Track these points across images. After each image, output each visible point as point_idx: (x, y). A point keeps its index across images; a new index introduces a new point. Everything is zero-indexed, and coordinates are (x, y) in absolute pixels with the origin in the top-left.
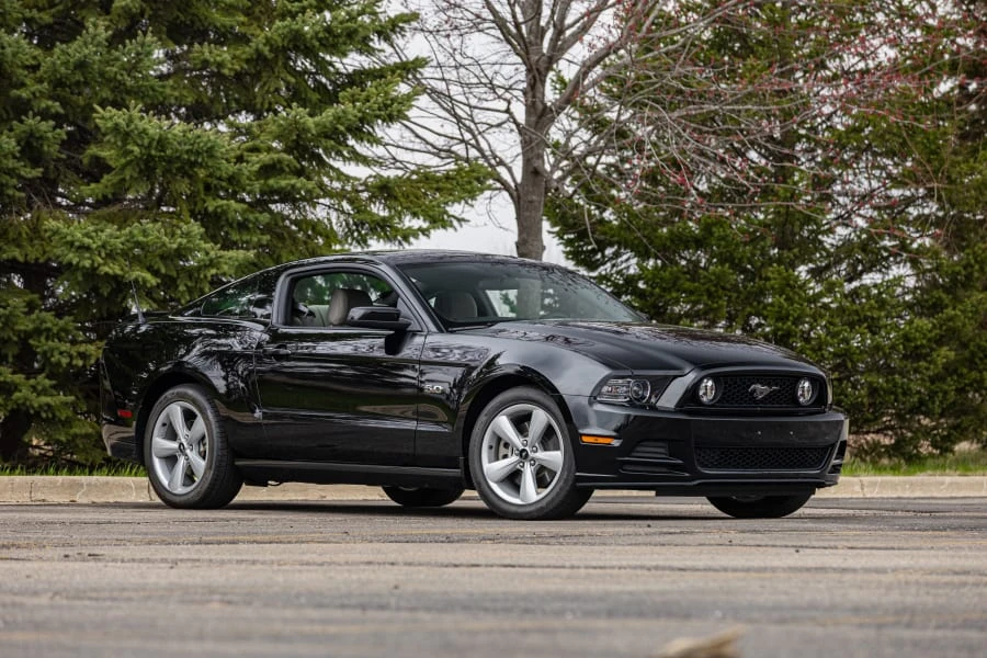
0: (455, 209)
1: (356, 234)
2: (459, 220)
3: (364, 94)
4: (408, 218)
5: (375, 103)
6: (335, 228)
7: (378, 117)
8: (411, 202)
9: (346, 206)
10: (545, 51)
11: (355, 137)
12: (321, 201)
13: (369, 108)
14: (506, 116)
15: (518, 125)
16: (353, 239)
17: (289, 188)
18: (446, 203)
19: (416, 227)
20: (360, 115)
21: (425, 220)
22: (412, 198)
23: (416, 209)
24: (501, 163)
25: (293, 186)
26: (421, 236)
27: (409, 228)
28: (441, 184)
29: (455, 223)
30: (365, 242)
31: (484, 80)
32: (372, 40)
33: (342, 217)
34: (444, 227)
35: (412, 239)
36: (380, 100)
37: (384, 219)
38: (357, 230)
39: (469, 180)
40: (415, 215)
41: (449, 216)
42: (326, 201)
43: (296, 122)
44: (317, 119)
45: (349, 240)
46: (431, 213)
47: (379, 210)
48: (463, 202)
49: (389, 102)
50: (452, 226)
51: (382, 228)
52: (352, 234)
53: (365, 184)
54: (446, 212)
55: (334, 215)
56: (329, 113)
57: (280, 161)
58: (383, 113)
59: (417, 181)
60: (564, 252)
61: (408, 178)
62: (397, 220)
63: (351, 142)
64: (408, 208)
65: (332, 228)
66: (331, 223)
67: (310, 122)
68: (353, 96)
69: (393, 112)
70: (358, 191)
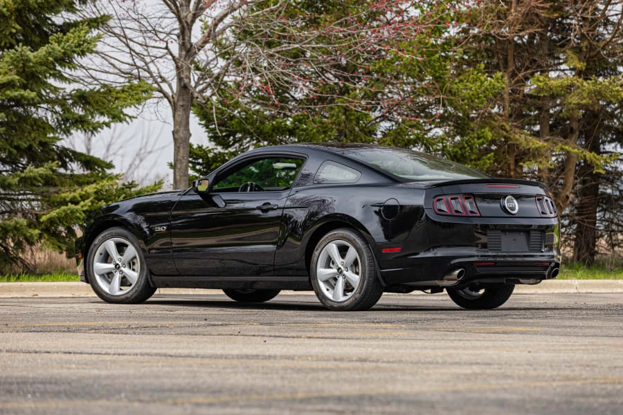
0: (128, 111)
1: (63, 126)
2: (130, 117)
3: (65, 37)
4: (98, 116)
5: (72, 43)
6: (50, 123)
7: (74, 52)
8: (100, 106)
9: (58, 109)
10: (191, 10)
11: (61, 65)
12: (42, 105)
13: (69, 46)
14: (166, 51)
15: (173, 57)
16: (61, 130)
17: (20, 97)
18: (122, 106)
19: (101, 122)
20: (63, 51)
21: (108, 117)
22: (100, 103)
23: (102, 111)
24: (164, 80)
25: (22, 95)
26: (105, 127)
27: (98, 122)
28: (119, 95)
29: (128, 119)
30: (69, 132)
31: (150, 28)
32: (75, 3)
33: (55, 116)
34: (121, 121)
35: (99, 129)
36: (76, 41)
37: (80, 117)
38: (64, 124)
39: (137, 91)
40: (102, 114)
41: (125, 115)
42: (45, 106)
43: (22, 55)
44: (35, 53)
45: (59, 131)
46: (113, 113)
47: (79, 111)
48: (133, 106)
49: (82, 43)
50: (125, 120)
51: (81, 123)
52: (61, 128)
53: (70, 95)
54: (122, 112)
55: (49, 114)
56: (43, 51)
57: (12, 81)
58: (77, 49)
59: (104, 93)
60: (209, 137)
61: (98, 91)
62: (90, 117)
63: (58, 68)
64: (97, 110)
65: (48, 123)
66: (47, 120)
67: (31, 55)
68: (58, 38)
69: (84, 48)
70: (66, 99)
